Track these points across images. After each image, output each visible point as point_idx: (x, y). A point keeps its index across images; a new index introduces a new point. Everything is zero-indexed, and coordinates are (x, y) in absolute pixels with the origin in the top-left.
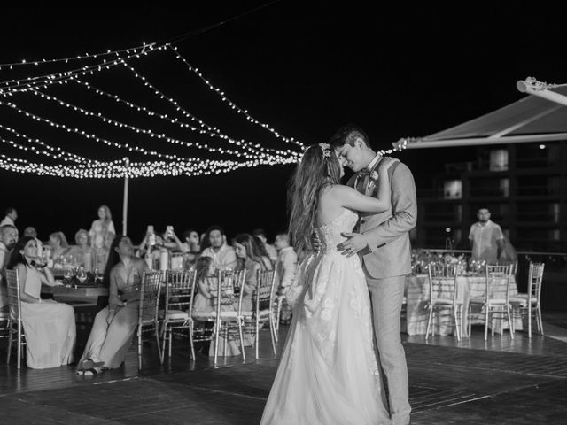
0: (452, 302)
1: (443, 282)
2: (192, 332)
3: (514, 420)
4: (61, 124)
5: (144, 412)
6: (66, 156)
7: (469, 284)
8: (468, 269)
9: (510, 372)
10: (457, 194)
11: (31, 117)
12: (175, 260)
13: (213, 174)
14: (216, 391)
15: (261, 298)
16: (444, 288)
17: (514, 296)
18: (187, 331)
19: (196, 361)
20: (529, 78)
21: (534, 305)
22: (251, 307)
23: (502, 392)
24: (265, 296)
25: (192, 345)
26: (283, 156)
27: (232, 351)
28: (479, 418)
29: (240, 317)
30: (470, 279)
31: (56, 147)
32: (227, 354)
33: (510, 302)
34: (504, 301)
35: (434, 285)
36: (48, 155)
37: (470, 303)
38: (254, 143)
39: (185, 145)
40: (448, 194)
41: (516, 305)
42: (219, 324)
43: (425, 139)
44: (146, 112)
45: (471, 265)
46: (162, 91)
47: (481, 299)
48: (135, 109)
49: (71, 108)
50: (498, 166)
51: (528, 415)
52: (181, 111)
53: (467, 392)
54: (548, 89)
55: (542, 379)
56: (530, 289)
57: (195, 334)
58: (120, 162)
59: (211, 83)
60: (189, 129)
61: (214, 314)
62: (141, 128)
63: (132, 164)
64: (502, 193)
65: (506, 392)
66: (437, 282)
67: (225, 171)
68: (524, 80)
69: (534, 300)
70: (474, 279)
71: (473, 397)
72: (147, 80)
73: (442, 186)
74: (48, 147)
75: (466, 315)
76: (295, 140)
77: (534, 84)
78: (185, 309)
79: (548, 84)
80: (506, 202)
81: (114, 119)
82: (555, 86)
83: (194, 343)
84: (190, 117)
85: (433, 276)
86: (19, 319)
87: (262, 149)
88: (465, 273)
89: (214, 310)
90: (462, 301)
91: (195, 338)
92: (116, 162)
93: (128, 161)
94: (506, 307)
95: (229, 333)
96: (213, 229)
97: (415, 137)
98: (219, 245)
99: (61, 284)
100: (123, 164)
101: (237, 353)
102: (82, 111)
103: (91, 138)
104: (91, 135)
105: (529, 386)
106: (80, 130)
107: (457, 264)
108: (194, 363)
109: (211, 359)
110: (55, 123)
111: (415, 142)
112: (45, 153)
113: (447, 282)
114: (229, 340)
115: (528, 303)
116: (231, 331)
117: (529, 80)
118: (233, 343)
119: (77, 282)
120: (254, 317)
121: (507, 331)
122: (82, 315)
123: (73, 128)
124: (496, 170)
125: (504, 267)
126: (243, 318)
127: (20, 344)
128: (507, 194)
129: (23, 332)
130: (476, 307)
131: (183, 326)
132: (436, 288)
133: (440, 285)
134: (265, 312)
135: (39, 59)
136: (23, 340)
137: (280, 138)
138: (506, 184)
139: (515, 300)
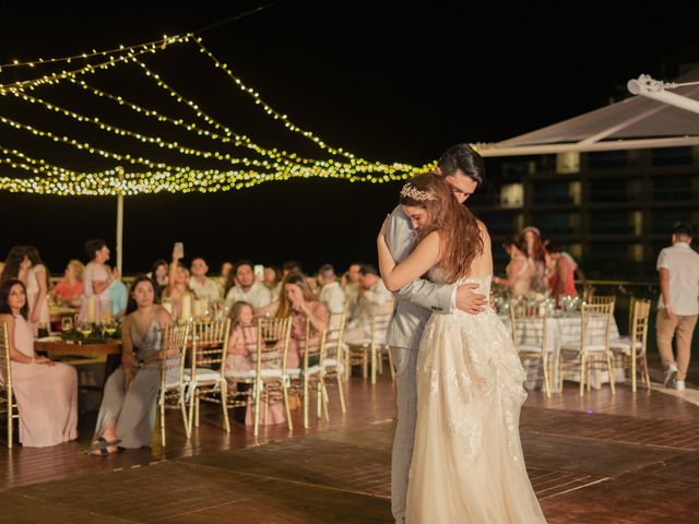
0: (539, 350)
1: (528, 326)
2: (224, 396)
3: (646, 511)
4: (46, 132)
5: (187, 510)
6: (51, 170)
7: (560, 327)
8: (558, 307)
9: (624, 442)
10: (517, 201)
11: (8, 123)
12: (198, 304)
13: (233, 189)
14: (269, 478)
15: (310, 353)
16: (529, 333)
17: (614, 340)
18: (219, 396)
19: (231, 432)
20: (643, 75)
21: (638, 352)
22: (297, 363)
23: (623, 472)
24: (314, 349)
25: (226, 413)
26: (323, 167)
27: (273, 418)
28: (604, 510)
29: (284, 377)
30: (562, 321)
31: (38, 159)
32: (268, 422)
33: (611, 349)
34: (603, 348)
35: (517, 329)
36: (28, 168)
37: (562, 351)
38: (289, 153)
39: (202, 156)
40: (506, 201)
41: (617, 352)
42: (259, 387)
43: (499, 144)
44: (156, 117)
45: (561, 303)
46: (180, 93)
47: (575, 345)
48: (143, 113)
49: (61, 113)
50: (566, 167)
51: (663, 504)
52: (202, 117)
53: (580, 473)
54: (666, 89)
55: (666, 452)
56: (635, 332)
57: (228, 398)
58: (113, 172)
59: (243, 82)
60: (210, 136)
61: (253, 373)
62: (148, 136)
63: (127, 176)
64: (572, 200)
65: (628, 471)
66: (521, 326)
67: (248, 185)
68: (637, 78)
69: (638, 345)
70: (567, 321)
71: (589, 480)
72: (161, 79)
73: (499, 192)
74: (29, 160)
75: (557, 365)
76: (344, 152)
77: (648, 83)
78: (216, 367)
79: (665, 83)
80: (576, 210)
81: (114, 125)
82: (674, 85)
83: (229, 410)
84: (214, 124)
85: (516, 317)
86: (9, 386)
87: (299, 160)
88: (553, 313)
89: (252, 369)
90: (551, 349)
91: (228, 404)
92: (107, 173)
93: (122, 172)
94: (606, 355)
95: (270, 397)
96: (242, 264)
97: (487, 143)
98: (248, 283)
99: (59, 339)
100: (116, 175)
101: (280, 420)
102: (75, 116)
103: (84, 149)
104: (83, 144)
105: (653, 463)
106: (70, 139)
107: (544, 301)
108: (228, 435)
109: (248, 429)
110: (39, 129)
111: (487, 148)
112: (23, 166)
113: (534, 325)
114: (270, 405)
115: (631, 349)
116: (273, 393)
117: (643, 79)
118: (274, 407)
119: (80, 335)
120: (301, 376)
121: (606, 385)
122: (83, 374)
123: (61, 137)
124: (565, 171)
125: (602, 306)
126: (288, 377)
127: (11, 417)
128: (577, 200)
129: (14, 402)
130: (569, 355)
131: (215, 390)
132: (520, 333)
133: (525, 329)
134: (314, 369)
135: (35, 59)
136: (15, 411)
137: (326, 149)
138: (576, 188)
139: (615, 345)
